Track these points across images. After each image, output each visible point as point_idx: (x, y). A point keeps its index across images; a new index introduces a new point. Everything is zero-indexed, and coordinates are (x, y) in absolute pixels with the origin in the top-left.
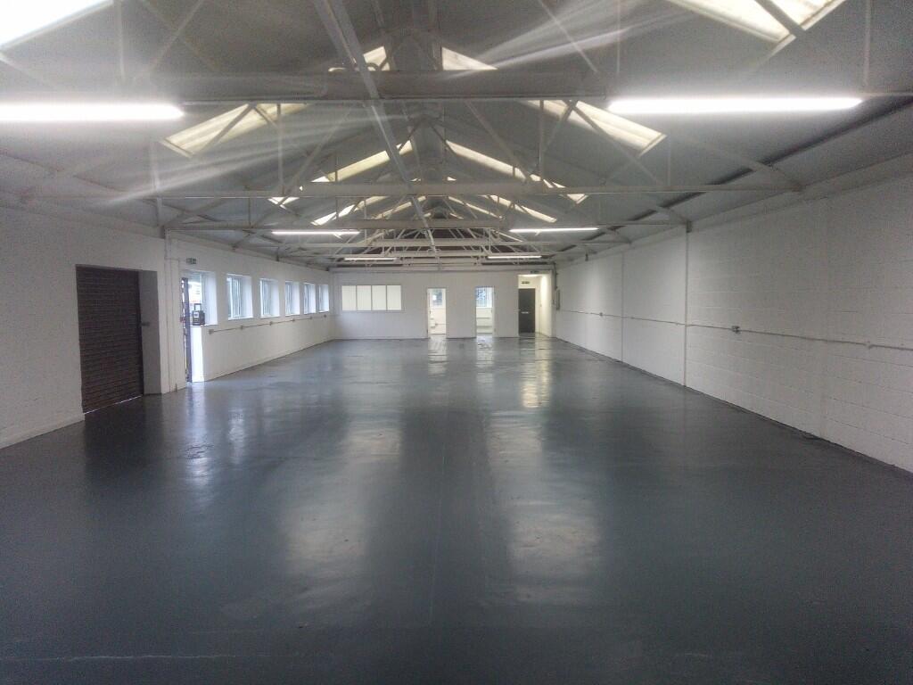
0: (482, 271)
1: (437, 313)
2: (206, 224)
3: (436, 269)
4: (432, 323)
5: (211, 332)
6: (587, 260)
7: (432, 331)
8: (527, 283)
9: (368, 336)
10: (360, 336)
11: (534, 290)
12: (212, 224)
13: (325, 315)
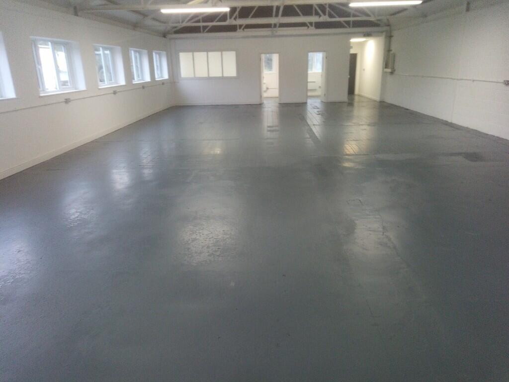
0: (314, 35)
1: (270, 78)
3: (270, 33)
4: (264, 87)
6: (468, 10)
7: (265, 95)
11: (356, 55)
13: (163, 83)
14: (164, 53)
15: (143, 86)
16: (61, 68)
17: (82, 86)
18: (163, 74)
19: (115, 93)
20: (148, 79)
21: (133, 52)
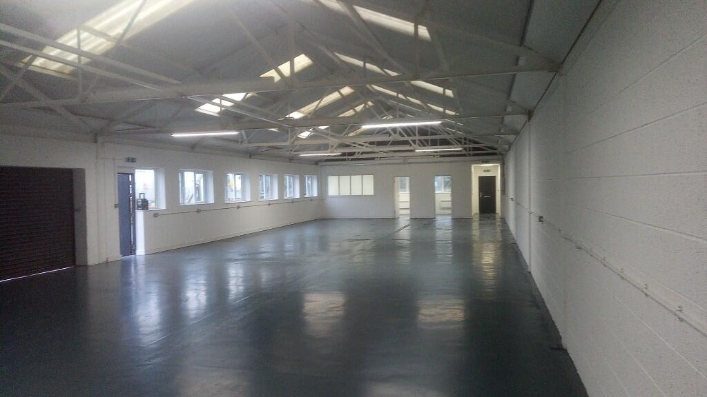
0: (439, 162)
2: (146, 130)
3: (402, 161)
5: (156, 215)
8: (488, 171)
9: (347, 216)
10: (342, 215)
11: (494, 177)
12: (149, 129)
13: (311, 199)
14: (315, 176)
15: (293, 201)
16: (237, 189)
17: (248, 199)
18: (313, 192)
19: (269, 204)
20: (297, 196)
21: (288, 177)
